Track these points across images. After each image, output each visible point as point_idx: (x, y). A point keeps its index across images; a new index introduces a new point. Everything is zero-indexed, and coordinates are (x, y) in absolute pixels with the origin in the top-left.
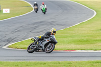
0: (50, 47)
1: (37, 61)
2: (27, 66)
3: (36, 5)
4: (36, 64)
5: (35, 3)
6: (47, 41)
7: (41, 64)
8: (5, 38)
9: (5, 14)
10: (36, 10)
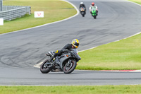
0: (70, 64)
1: (83, 86)
2: (68, 92)
3: (83, 6)
4: (80, 89)
5: (82, 3)
6: (66, 56)
7: (88, 89)
8: (37, 53)
9: (37, 18)
10: (83, 13)
